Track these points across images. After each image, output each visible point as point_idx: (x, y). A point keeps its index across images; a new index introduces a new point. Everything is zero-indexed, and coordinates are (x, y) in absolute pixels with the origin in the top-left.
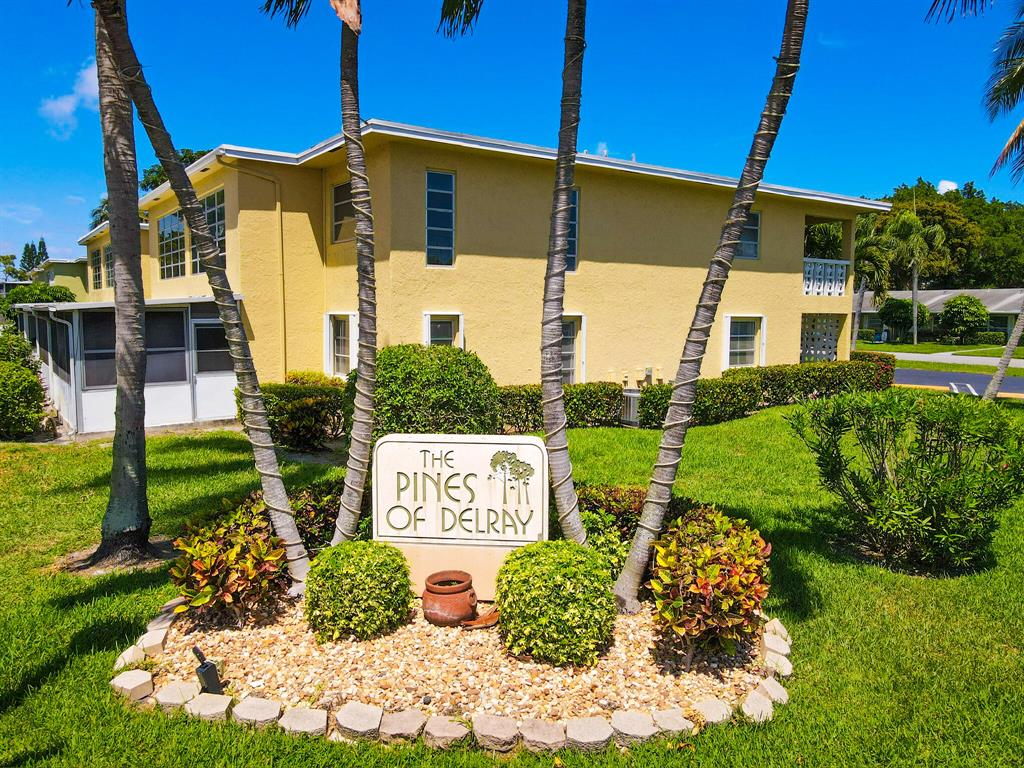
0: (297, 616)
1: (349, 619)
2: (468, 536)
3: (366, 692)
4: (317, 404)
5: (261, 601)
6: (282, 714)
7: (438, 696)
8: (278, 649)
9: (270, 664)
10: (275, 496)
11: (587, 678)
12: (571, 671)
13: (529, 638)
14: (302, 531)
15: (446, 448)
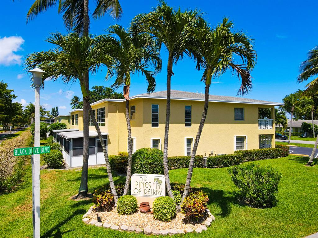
0: (115, 210)
1: (125, 210)
2: (150, 195)
3: (126, 224)
4: (124, 162)
5: (109, 207)
6: (111, 226)
7: (139, 225)
8: (111, 216)
9: (110, 218)
10: (112, 186)
11: (168, 224)
12: (165, 222)
13: (158, 216)
14: (117, 193)
15: (145, 177)
